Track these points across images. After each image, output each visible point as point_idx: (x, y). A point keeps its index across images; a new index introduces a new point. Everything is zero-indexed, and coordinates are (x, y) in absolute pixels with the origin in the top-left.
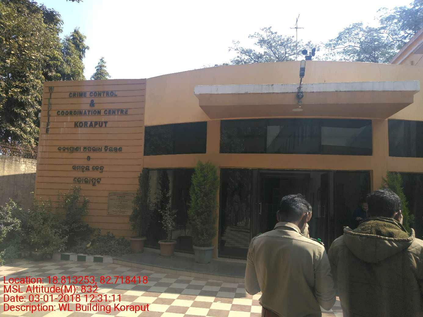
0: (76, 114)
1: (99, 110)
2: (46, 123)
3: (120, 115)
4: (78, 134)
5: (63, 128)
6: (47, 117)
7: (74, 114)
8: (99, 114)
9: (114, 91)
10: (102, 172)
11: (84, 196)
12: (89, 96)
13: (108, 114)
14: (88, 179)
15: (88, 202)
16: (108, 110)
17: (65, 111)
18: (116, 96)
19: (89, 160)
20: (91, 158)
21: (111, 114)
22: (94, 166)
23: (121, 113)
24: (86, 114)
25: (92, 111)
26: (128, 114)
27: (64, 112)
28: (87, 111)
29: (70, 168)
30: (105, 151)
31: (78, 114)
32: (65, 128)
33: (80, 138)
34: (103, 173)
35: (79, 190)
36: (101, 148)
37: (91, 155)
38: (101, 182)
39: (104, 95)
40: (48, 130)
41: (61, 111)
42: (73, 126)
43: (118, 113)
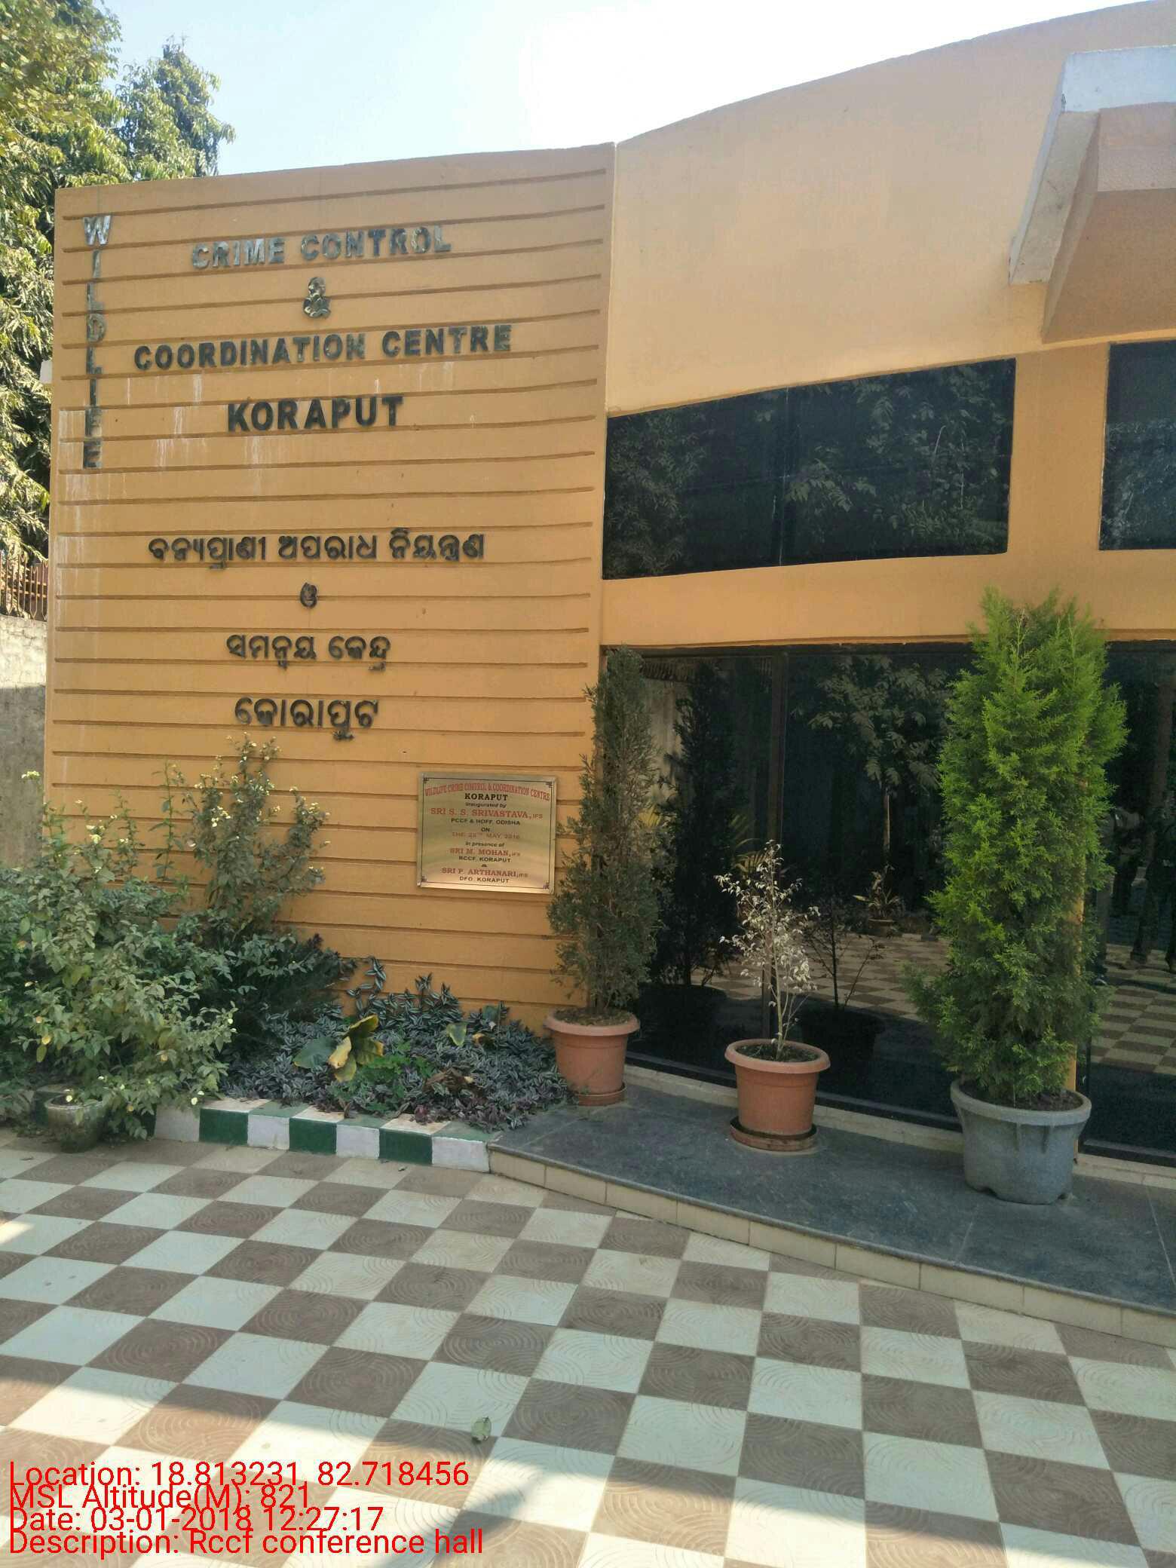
0: (233, 360)
1: (355, 336)
2: (82, 413)
3: (466, 358)
4: (249, 467)
5: (170, 437)
6: (87, 383)
7: (223, 362)
8: (355, 359)
9: (434, 223)
10: (382, 667)
11: (294, 792)
12: (299, 261)
13: (401, 355)
14: (309, 705)
15: (316, 824)
16: (402, 333)
17: (175, 348)
18: (444, 252)
19: (314, 604)
20: (320, 597)
21: (417, 352)
22: (341, 639)
23: (473, 349)
24: (288, 360)
25: (317, 340)
26: (513, 350)
27: (170, 357)
28: (289, 341)
29: (217, 645)
30: (394, 556)
31: (243, 362)
32: (179, 436)
33: (256, 490)
34: (389, 672)
35: (266, 760)
36: (374, 539)
37: (325, 576)
38: (378, 722)
39: (377, 251)
40: (94, 450)
41: (154, 349)
42: (224, 428)
43: (457, 348)
